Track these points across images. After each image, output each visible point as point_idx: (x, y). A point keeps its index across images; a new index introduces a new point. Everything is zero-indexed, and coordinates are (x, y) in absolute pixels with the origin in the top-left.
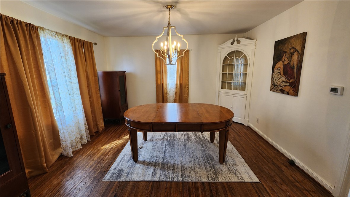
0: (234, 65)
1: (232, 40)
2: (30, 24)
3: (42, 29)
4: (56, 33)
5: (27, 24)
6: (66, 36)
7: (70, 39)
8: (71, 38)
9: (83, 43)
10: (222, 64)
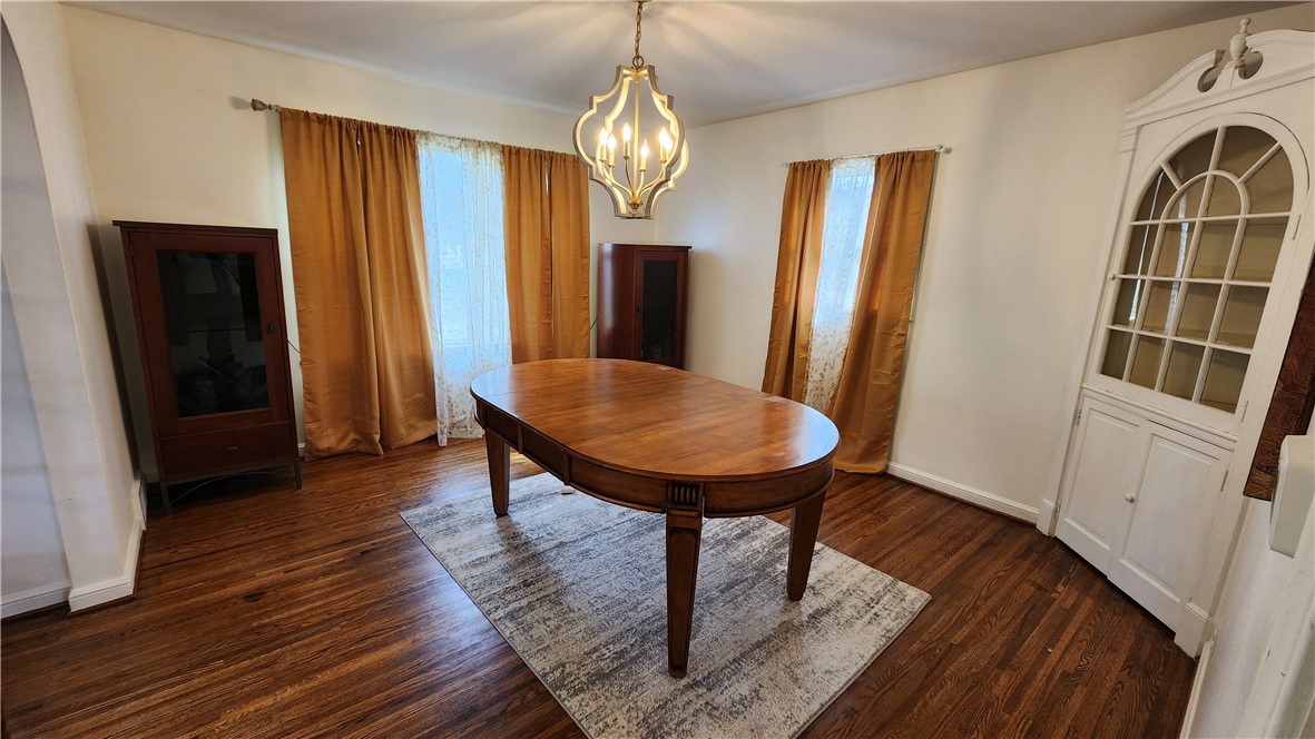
0: (1185, 227)
1: (1207, 60)
2: (396, 129)
3: (426, 134)
4: (464, 140)
5: (389, 130)
6: (493, 145)
7: (503, 152)
8: (507, 151)
9: (544, 160)
10: (1128, 221)
